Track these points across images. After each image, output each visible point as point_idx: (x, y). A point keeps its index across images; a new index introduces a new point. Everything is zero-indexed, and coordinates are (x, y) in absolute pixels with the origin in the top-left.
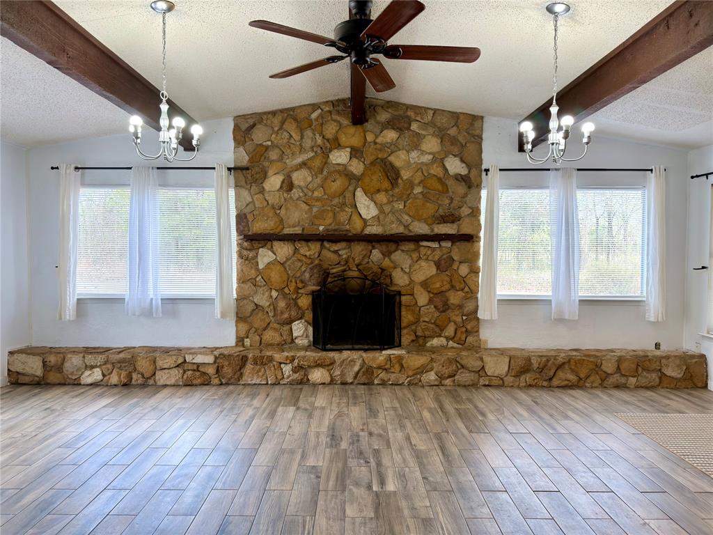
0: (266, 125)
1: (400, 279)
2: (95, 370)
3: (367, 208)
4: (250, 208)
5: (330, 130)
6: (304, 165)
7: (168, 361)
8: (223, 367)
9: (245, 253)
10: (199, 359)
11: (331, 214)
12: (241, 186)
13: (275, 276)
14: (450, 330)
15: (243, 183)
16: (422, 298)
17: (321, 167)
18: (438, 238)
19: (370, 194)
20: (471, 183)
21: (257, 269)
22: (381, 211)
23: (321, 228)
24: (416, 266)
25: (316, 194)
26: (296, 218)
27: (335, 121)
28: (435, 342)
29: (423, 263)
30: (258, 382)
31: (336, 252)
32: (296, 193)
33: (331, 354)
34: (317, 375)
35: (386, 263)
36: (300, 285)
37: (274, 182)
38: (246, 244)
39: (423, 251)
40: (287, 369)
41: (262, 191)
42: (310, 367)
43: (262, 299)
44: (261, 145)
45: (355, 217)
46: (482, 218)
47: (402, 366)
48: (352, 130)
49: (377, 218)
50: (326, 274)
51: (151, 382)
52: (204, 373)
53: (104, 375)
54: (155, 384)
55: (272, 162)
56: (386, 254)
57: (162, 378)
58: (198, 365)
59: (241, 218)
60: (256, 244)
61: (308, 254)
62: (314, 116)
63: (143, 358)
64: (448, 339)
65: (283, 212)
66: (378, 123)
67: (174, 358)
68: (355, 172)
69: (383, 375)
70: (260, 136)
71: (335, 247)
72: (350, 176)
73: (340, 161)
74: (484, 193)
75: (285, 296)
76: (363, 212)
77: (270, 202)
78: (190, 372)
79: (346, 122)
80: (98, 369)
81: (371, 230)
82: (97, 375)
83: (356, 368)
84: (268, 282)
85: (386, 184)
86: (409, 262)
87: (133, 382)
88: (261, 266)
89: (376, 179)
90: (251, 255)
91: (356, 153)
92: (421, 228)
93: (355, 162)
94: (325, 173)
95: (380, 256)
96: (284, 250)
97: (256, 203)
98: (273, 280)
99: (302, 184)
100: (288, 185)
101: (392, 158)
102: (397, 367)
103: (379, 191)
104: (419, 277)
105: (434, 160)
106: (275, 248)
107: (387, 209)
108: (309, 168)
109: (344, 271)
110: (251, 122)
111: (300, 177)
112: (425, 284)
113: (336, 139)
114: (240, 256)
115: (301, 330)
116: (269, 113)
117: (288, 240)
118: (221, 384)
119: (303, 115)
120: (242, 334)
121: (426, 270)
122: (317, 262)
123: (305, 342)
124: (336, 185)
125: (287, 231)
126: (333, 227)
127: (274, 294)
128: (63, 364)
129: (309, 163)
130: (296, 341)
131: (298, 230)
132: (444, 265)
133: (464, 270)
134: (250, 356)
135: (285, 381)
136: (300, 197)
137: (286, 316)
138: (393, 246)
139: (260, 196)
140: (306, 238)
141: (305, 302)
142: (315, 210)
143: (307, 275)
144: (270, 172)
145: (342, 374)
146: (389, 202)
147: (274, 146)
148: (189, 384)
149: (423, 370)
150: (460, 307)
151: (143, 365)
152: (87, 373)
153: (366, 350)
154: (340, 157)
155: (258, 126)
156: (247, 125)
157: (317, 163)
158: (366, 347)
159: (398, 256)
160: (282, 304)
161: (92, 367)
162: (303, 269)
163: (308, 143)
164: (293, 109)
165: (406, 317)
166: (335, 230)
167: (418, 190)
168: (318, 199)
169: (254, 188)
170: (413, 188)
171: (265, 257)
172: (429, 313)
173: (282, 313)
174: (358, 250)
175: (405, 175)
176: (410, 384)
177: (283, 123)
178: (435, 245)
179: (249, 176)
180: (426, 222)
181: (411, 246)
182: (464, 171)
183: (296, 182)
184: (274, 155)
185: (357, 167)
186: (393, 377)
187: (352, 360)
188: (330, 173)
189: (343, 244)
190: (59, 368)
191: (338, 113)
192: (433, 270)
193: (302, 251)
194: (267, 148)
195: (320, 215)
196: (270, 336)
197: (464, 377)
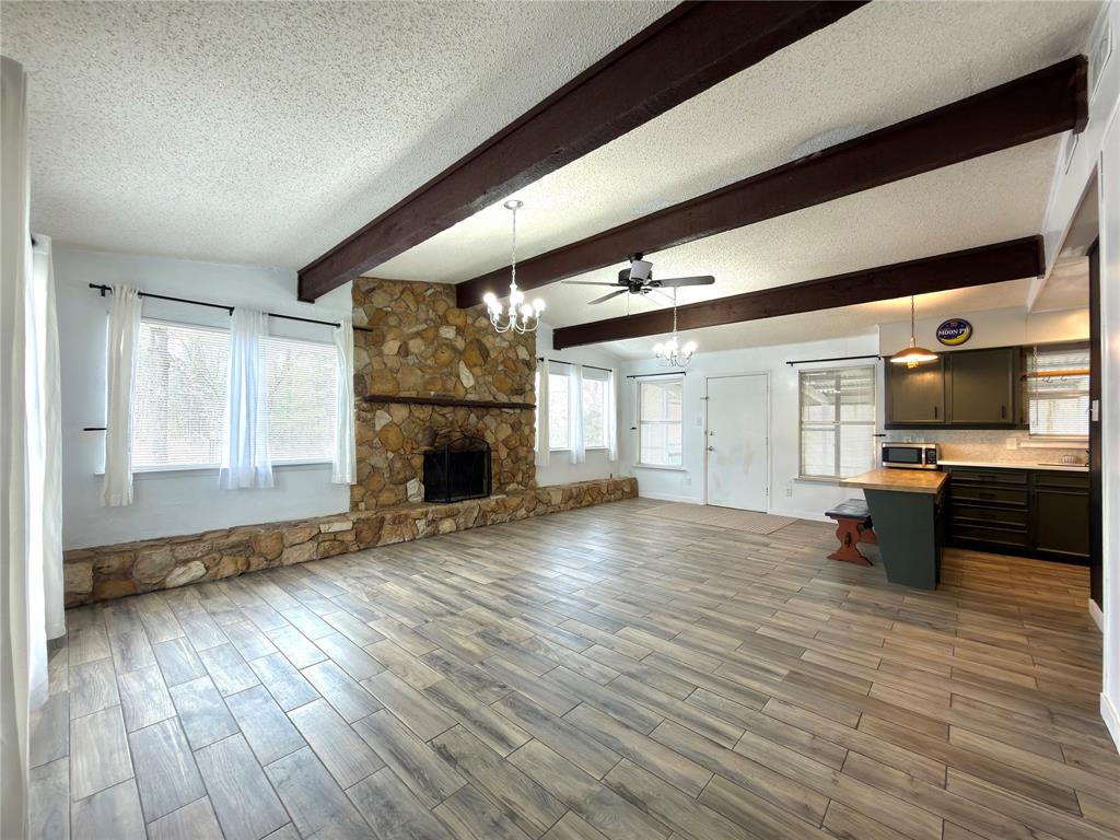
0: (385, 291)
1: (490, 439)
2: (192, 564)
3: (467, 380)
4: (368, 370)
5: (441, 308)
6: (418, 334)
7: (302, 535)
8: (361, 532)
9: (364, 414)
10: (336, 527)
11: (440, 382)
12: (360, 347)
13: (393, 437)
14: (519, 478)
15: (362, 344)
16: (503, 453)
17: (432, 339)
18: (513, 406)
19: (470, 367)
20: (530, 366)
21: (374, 431)
22: (477, 381)
23: (432, 393)
24: (500, 428)
25: (429, 362)
26: (412, 383)
27: (444, 301)
28: (512, 487)
29: (504, 425)
30: (397, 540)
31: (443, 415)
32: (411, 359)
33: (456, 505)
34: (447, 525)
35: (480, 425)
36: (415, 446)
37: (391, 347)
38: (365, 405)
39: (505, 416)
40: (421, 524)
41: (380, 354)
42: (441, 519)
43: (379, 460)
44: (381, 309)
45: (459, 385)
46: (537, 392)
47: (505, 507)
48: (457, 311)
49: (474, 387)
50: (435, 435)
51: (277, 563)
52: (342, 542)
53: (207, 568)
54: (281, 566)
55: (390, 327)
56: (480, 418)
57: (291, 556)
58: (335, 533)
59: (359, 379)
60: (375, 406)
61: (421, 416)
62: (429, 292)
63: (266, 538)
64: (518, 483)
65: (399, 375)
66: (476, 310)
67: (308, 530)
68: (459, 347)
69: (493, 516)
70: (380, 300)
71: (445, 410)
72: (454, 349)
73: (448, 336)
74: (538, 375)
75: (401, 457)
76: (465, 381)
77: (389, 365)
78: (327, 543)
79: (452, 304)
80: (198, 563)
81: (472, 397)
82: (197, 569)
83: (475, 514)
84: (385, 444)
85: (481, 361)
86: (495, 424)
87: (252, 568)
88: (378, 428)
89: (475, 356)
90: (369, 416)
91: (460, 331)
92: (503, 398)
93: (460, 338)
94: (436, 344)
95: (475, 419)
96: (400, 412)
97: (374, 364)
98: (390, 442)
99: (416, 351)
100: (404, 351)
101: (484, 341)
102: (503, 508)
103: (476, 365)
104: (502, 437)
105: (511, 346)
106: (391, 410)
107: (481, 380)
108: (423, 338)
109: (450, 432)
110: (372, 285)
111: (416, 345)
112: (506, 442)
113: (445, 316)
114: (358, 418)
115: (415, 488)
116: (390, 281)
117: (404, 403)
118: (360, 550)
119: (419, 291)
120: (358, 498)
121: (505, 431)
122: (428, 424)
123: (419, 499)
124: (445, 356)
125: (403, 394)
126: (440, 393)
127: (390, 455)
128: (132, 566)
129: (424, 334)
130: (410, 500)
131: (413, 394)
132: (516, 426)
133: (527, 431)
134: (388, 516)
135: (421, 535)
136: (414, 363)
137: (401, 476)
138: (485, 411)
139: (378, 358)
140: (420, 402)
141: (418, 461)
142: (427, 376)
143: (420, 436)
144: (389, 337)
145: (465, 522)
146: (483, 375)
147: (392, 313)
148: (325, 557)
149: (516, 509)
150: (526, 458)
151: (267, 545)
152: (179, 571)
153: (479, 498)
154: (448, 333)
155: (378, 291)
156: (368, 287)
157: (430, 334)
158: (460, 498)
159: (488, 419)
160: (398, 465)
161: (186, 562)
162: (416, 431)
163: (422, 316)
164: (411, 283)
165: (495, 469)
166: (444, 396)
167: (501, 368)
168: (430, 367)
169: (373, 350)
170: (497, 366)
171: (382, 418)
172: (508, 464)
173: (398, 473)
174: (461, 413)
175: (493, 355)
176: (511, 520)
177: (402, 293)
178: (511, 411)
179: (370, 338)
180: (504, 393)
181: (497, 411)
182: (528, 358)
183: (412, 350)
184: (392, 321)
185: (460, 344)
186: (500, 517)
187: (471, 507)
188: (440, 346)
189: (451, 408)
190: (125, 574)
191: (447, 294)
192: (510, 431)
193: (416, 414)
194: (387, 313)
195: (431, 382)
196: (385, 497)
197: (541, 509)
